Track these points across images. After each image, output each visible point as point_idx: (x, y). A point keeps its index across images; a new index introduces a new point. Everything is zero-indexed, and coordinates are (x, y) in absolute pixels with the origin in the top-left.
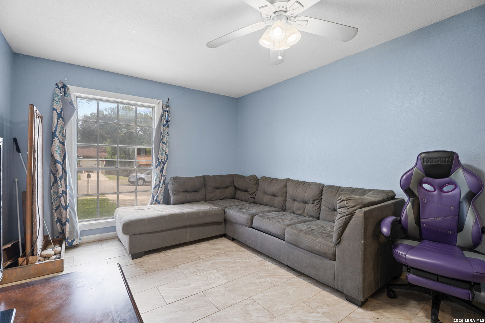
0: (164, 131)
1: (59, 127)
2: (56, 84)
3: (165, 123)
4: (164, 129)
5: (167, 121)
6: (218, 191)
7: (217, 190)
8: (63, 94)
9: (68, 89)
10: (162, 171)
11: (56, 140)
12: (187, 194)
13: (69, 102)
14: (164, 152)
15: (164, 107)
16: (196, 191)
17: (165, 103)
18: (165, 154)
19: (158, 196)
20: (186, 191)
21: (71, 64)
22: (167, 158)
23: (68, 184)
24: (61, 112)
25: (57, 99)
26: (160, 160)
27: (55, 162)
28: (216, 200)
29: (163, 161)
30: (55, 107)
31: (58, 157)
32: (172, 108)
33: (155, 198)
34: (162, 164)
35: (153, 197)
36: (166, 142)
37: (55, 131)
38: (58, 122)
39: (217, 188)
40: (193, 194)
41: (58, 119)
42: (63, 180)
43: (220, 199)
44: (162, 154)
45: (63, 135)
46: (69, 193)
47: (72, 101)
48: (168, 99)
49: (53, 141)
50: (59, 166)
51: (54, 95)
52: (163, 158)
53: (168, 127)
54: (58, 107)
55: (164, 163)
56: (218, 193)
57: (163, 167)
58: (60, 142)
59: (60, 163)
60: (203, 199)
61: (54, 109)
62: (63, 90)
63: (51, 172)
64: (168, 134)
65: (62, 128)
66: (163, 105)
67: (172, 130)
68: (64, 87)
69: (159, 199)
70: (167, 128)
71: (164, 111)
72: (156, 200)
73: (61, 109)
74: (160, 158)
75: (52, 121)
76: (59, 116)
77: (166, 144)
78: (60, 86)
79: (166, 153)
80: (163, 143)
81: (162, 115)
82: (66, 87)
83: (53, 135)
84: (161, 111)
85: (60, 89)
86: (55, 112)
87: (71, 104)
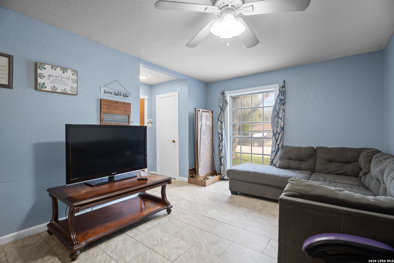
0: (280, 109)
1: (222, 115)
2: (221, 93)
3: (279, 102)
4: (280, 107)
5: (282, 100)
6: (332, 165)
7: (331, 163)
8: (223, 97)
10: (277, 140)
11: (219, 122)
12: (292, 162)
13: (225, 101)
14: (280, 125)
15: (280, 89)
16: (302, 160)
17: (282, 85)
18: (280, 127)
20: (290, 159)
22: (283, 130)
23: (223, 145)
25: (220, 100)
26: (275, 132)
28: (328, 173)
29: (279, 132)
30: (220, 105)
31: (219, 131)
32: (288, 89)
34: (277, 135)
36: (281, 117)
37: (219, 117)
38: (221, 112)
39: (331, 161)
40: (298, 163)
42: (221, 143)
43: (334, 173)
44: (277, 127)
46: (224, 150)
48: (284, 81)
50: (220, 135)
51: (220, 98)
52: (279, 130)
53: (284, 104)
55: (279, 134)
56: (332, 166)
58: (222, 123)
59: (220, 134)
60: (310, 169)
62: (223, 95)
64: (283, 110)
66: (280, 87)
67: (290, 108)
68: (224, 93)
70: (282, 105)
71: (280, 92)
73: (222, 105)
74: (275, 130)
76: (221, 108)
77: (281, 119)
79: (281, 125)
80: (279, 117)
81: (278, 96)
84: (278, 92)
85: (222, 95)
86: (219, 108)
87: (226, 101)
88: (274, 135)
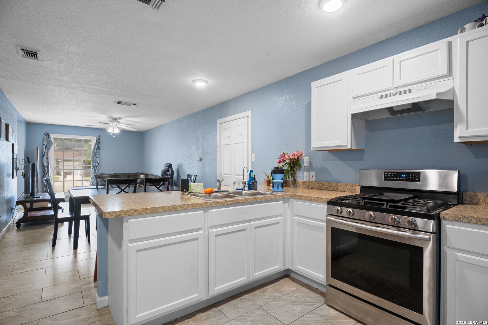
0: (97, 152)
1: (46, 152)
2: (45, 134)
3: (97, 148)
5: (98, 147)
8: (47, 138)
9: (50, 135)
10: (95, 171)
11: (45, 157)
17: (98, 138)
19: (93, 183)
21: (51, 124)
22: (99, 164)
23: (50, 175)
24: (47, 145)
25: (45, 140)
26: (94, 166)
27: (44, 166)
29: (96, 166)
30: (44, 144)
31: (46, 165)
32: (102, 140)
33: (92, 183)
34: (95, 167)
35: (91, 183)
37: (44, 154)
38: (45, 150)
41: (45, 148)
42: (47, 174)
44: (96, 163)
45: (48, 155)
46: (50, 179)
47: (51, 140)
48: (99, 136)
49: (43, 158)
50: (46, 168)
51: (44, 138)
52: (97, 164)
53: (99, 149)
54: (45, 143)
55: (97, 167)
57: (96, 169)
58: (46, 158)
59: (46, 167)
61: (44, 145)
62: (47, 136)
63: (43, 171)
65: (47, 152)
66: (97, 139)
67: (102, 151)
68: (48, 134)
69: (94, 184)
71: (97, 142)
72: (92, 184)
75: (43, 150)
76: (46, 147)
77: (98, 158)
78: (46, 134)
79: (98, 162)
80: (96, 157)
81: (96, 144)
82: (49, 134)
83: (44, 155)
84: (96, 142)
85: (46, 136)
86: (44, 146)
87: (51, 141)
88: (94, 167)
